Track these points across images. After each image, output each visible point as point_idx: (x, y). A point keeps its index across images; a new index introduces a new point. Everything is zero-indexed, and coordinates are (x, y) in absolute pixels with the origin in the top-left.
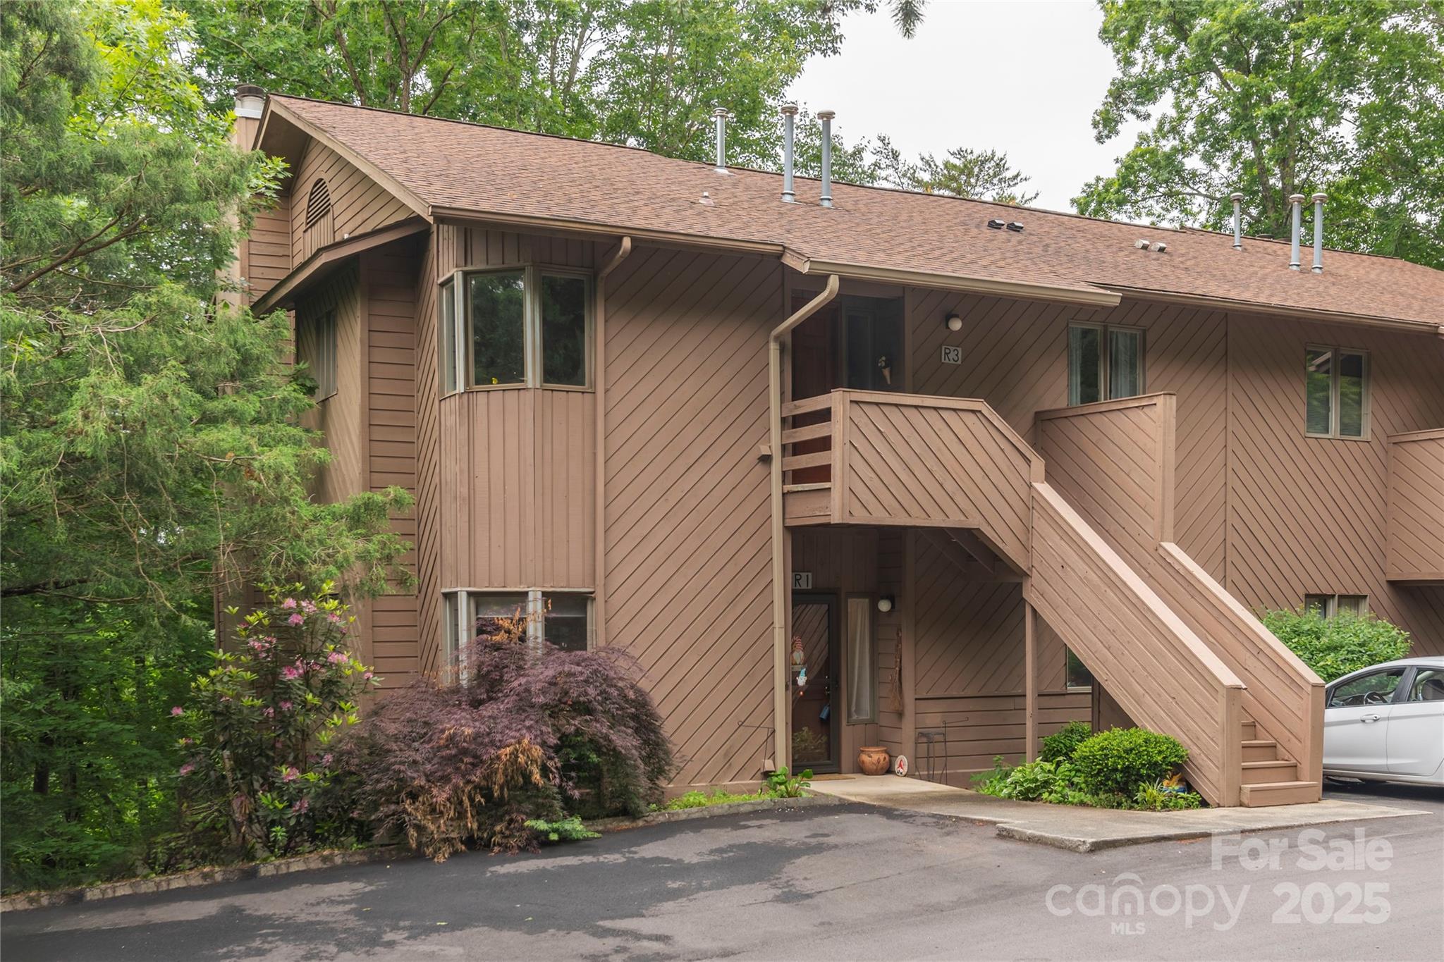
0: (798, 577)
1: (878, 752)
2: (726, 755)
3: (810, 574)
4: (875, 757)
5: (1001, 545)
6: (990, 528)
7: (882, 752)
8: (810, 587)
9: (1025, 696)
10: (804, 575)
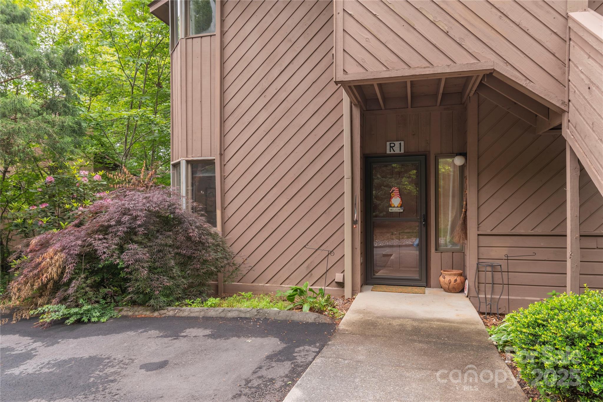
0: (392, 145)
1: (450, 275)
2: (308, 267)
3: (402, 143)
4: (448, 278)
5: (522, 82)
6: (509, 68)
7: (455, 275)
8: (402, 151)
9: (566, 236)
10: (397, 143)
